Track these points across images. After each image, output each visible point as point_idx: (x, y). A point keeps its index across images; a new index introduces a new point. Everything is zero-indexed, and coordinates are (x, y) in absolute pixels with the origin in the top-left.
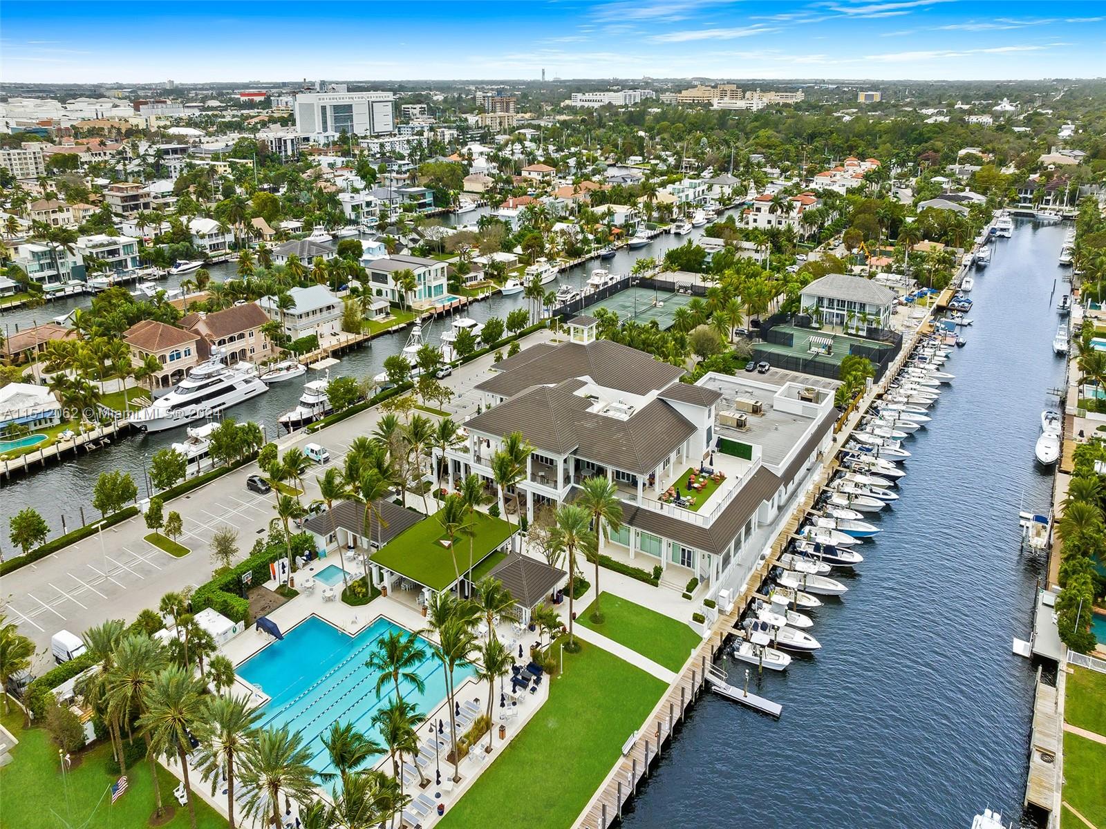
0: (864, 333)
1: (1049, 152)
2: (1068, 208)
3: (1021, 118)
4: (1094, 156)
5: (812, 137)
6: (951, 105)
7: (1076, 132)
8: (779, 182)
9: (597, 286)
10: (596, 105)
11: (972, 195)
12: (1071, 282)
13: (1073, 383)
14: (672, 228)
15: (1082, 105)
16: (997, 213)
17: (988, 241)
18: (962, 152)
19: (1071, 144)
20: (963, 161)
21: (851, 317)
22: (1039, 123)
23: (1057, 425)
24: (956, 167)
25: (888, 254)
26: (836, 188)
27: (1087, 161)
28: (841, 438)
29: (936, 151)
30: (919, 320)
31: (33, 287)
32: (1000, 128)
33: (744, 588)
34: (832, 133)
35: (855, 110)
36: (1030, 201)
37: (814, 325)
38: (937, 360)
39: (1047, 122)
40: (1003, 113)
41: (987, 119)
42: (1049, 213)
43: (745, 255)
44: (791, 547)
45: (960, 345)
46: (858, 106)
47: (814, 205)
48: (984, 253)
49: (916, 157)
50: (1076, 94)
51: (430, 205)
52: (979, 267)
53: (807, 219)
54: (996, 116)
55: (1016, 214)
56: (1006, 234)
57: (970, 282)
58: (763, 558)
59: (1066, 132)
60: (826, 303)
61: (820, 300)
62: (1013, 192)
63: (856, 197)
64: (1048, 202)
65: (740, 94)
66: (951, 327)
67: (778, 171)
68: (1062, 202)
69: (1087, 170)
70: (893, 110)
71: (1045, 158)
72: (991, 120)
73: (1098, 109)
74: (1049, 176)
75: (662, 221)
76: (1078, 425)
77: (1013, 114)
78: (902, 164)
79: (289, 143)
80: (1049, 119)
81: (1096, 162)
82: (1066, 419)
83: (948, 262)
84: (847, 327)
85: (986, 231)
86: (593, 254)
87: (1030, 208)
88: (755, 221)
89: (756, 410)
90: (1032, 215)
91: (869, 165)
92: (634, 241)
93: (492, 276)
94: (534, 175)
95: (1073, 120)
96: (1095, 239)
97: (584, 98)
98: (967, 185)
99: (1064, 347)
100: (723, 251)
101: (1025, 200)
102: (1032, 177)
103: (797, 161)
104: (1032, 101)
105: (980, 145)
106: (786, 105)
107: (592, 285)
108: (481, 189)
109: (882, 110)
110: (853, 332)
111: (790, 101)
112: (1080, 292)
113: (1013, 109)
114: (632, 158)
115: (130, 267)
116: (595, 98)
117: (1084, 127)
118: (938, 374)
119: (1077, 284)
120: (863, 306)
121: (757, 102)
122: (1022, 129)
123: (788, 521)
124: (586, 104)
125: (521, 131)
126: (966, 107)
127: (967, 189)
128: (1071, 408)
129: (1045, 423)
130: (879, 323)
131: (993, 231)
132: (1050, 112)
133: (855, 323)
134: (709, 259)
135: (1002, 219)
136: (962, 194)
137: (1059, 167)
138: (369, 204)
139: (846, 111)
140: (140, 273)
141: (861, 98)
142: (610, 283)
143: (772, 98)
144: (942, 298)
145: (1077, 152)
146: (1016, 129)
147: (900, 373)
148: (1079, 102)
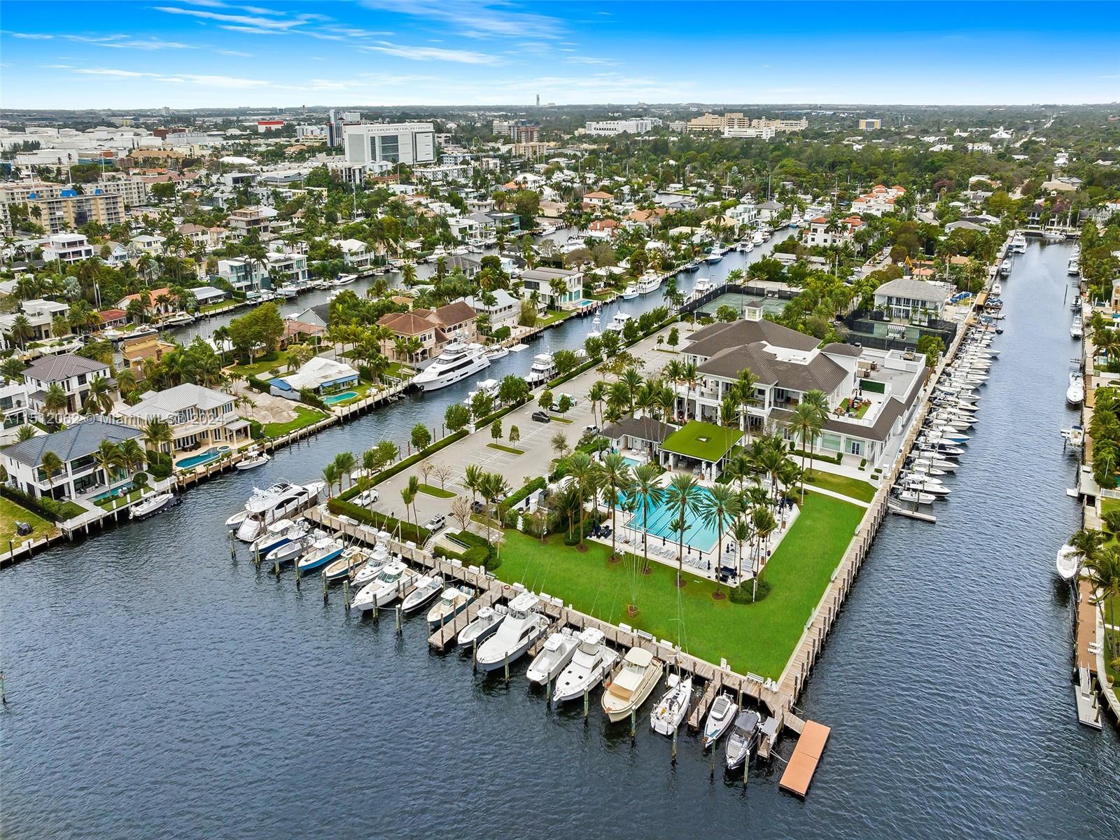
0: (926, 324)
1: (1050, 180)
2: (1070, 228)
3: (1017, 145)
4: (1090, 183)
5: (833, 166)
6: (950, 133)
7: (1070, 160)
8: (813, 207)
9: (701, 291)
10: (612, 133)
11: (988, 217)
12: (1079, 287)
13: (1089, 355)
14: (738, 246)
15: (1073, 133)
16: (1011, 233)
17: (1006, 257)
18: (973, 179)
19: (1068, 171)
20: (975, 187)
21: (915, 311)
22: (1036, 151)
23: (1081, 380)
24: (969, 193)
25: (930, 267)
26: (874, 212)
27: (1083, 188)
28: (930, 390)
29: (951, 179)
30: (965, 315)
31: (237, 295)
32: (1001, 156)
33: (894, 466)
34: (851, 162)
35: (860, 138)
36: (1038, 222)
37: (885, 318)
38: (985, 342)
39: (1042, 150)
40: (1001, 141)
41: (986, 147)
42: (1054, 233)
43: (813, 267)
44: (915, 447)
45: (999, 332)
46: (862, 133)
47: (862, 227)
48: (1006, 265)
49: (932, 184)
50: (1066, 121)
51: (517, 228)
52: (1002, 277)
53: (858, 238)
54: (994, 143)
55: (1026, 234)
56: (1020, 250)
57: (997, 287)
58: (901, 451)
59: (1061, 160)
60: (894, 301)
61: (890, 299)
62: (1021, 215)
63: (893, 220)
64: (1053, 223)
65: (747, 122)
66: (989, 320)
67: (809, 197)
68: (1065, 224)
69: (1085, 196)
70: (897, 137)
71: (1045, 184)
72: (991, 148)
73: (1088, 138)
74: (1053, 200)
75: (726, 240)
76: (1095, 381)
77: (1009, 141)
78: (922, 191)
79: (357, 172)
80: (1044, 147)
81: (1093, 189)
82: (1085, 377)
83: (979, 272)
84: (912, 320)
85: (1004, 248)
86: (682, 268)
87: (1038, 229)
88: (813, 240)
89: (873, 367)
90: (1041, 235)
91: (896, 192)
92: (711, 257)
93: (610, 285)
94: (595, 201)
95: (1066, 148)
96: (1098, 252)
97: (598, 126)
98: (983, 209)
99: (1080, 332)
100: (795, 265)
101: (1033, 221)
102: (1038, 201)
103: (827, 187)
104: (1025, 128)
105: (987, 173)
106: (794, 133)
107: (697, 291)
108: (555, 214)
109: (886, 139)
110: (917, 323)
111: (796, 129)
112: (1088, 294)
113: (1009, 136)
114: (672, 185)
115: (301, 279)
116: (609, 126)
117: (1077, 155)
118: (988, 350)
119: (1084, 287)
120: (924, 303)
121: (766, 131)
122: (1022, 157)
123: (909, 434)
124: (602, 133)
125: (556, 160)
126: (965, 135)
127: (984, 212)
128: (1090, 370)
129: (1072, 379)
130: (937, 315)
131: (1010, 248)
132: (1044, 140)
133: (918, 316)
134: (785, 271)
135: (1016, 238)
136: (980, 217)
137: (1060, 193)
138: (471, 227)
139: (852, 139)
140: (311, 284)
141: (863, 125)
142: (711, 290)
143: (778, 125)
144: (980, 299)
145: (1075, 180)
146: (1016, 157)
147: (959, 350)
148: (1069, 130)
